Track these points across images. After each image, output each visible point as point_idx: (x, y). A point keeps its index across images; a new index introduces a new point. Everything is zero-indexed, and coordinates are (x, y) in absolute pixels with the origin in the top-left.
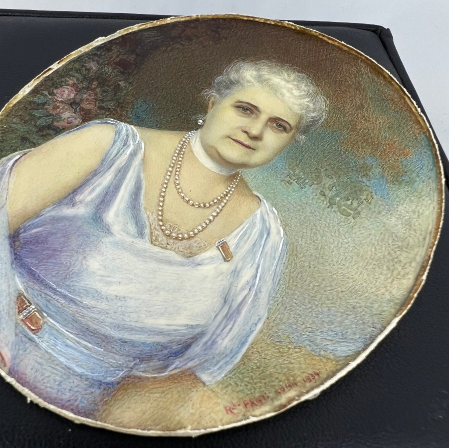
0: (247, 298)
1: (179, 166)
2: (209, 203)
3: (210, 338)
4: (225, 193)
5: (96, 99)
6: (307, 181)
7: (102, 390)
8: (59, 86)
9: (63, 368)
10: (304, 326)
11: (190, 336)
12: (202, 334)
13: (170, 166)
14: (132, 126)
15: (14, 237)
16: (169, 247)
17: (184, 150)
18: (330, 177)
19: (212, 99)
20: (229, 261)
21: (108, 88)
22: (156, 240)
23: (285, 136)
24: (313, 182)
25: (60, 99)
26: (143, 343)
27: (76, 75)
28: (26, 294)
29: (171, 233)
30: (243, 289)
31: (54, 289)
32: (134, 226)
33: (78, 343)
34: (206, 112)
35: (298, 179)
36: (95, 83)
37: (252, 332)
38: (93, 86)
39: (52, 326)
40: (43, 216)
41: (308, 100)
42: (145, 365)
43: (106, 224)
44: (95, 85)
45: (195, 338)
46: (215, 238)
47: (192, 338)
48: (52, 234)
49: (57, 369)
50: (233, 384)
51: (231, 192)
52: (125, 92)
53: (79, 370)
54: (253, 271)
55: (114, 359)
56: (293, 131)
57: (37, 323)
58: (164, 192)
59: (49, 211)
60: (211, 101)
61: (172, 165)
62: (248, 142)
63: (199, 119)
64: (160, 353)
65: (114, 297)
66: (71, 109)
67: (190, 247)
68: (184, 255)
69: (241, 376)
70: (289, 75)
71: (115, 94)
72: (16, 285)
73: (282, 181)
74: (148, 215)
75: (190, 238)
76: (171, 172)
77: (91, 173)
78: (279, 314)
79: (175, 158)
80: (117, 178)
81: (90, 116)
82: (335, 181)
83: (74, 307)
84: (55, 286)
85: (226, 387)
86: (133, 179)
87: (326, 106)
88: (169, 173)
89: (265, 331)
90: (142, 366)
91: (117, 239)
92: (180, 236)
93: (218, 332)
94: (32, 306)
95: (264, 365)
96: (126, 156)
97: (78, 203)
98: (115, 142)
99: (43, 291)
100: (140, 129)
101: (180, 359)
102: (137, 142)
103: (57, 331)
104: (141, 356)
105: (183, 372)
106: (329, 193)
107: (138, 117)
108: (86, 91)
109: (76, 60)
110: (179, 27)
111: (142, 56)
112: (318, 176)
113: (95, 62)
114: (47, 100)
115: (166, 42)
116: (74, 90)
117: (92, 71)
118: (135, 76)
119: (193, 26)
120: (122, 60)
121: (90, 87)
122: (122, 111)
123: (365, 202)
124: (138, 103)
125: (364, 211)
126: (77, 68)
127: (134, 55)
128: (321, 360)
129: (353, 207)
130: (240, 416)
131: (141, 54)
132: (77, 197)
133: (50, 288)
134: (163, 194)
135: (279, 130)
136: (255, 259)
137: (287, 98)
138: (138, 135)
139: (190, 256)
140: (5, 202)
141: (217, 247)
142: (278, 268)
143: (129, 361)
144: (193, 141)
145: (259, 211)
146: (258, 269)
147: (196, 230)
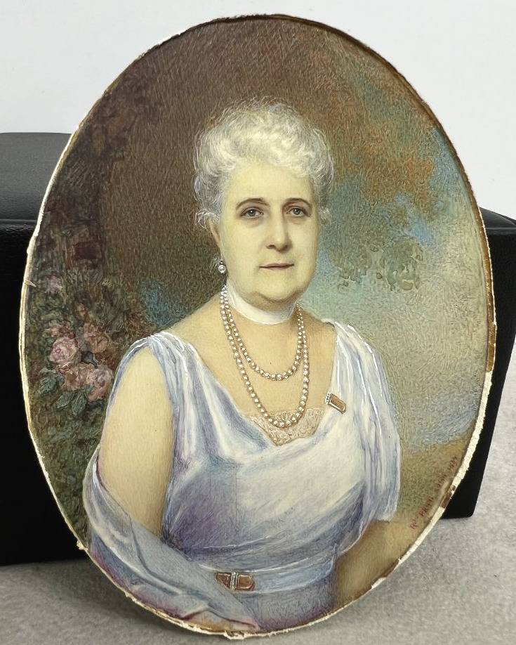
0: (378, 433)
1: (241, 345)
2: (294, 365)
3: (372, 486)
4: (300, 342)
5: (99, 329)
6: (359, 271)
8: (49, 349)
9: (292, 593)
10: (428, 427)
11: (357, 497)
12: (364, 487)
13: (234, 351)
14: (163, 332)
15: (166, 538)
16: (292, 437)
17: (231, 320)
18: (376, 250)
19: (211, 224)
20: (345, 411)
21: (98, 303)
22: (278, 439)
23: (310, 222)
24: (365, 268)
25: (67, 364)
26: (331, 530)
27: (51, 315)
28: (221, 571)
29: (285, 422)
30: (370, 428)
31: (237, 548)
32: (251, 442)
33: (287, 568)
34: (218, 250)
35: (350, 274)
36: (80, 308)
37: (396, 459)
38: (82, 314)
39: (259, 574)
40: (172, 500)
41: (303, 147)
43: (227, 460)
44: (82, 311)
45: (362, 496)
46: (321, 397)
47: (360, 497)
48: (193, 508)
49: (290, 597)
50: (405, 507)
51: (304, 337)
52: (118, 291)
53: (304, 585)
54: (368, 404)
55: (320, 557)
56: (314, 209)
57: (248, 582)
58: (249, 385)
59: (172, 490)
60: (211, 229)
61: (235, 348)
62: (281, 260)
63: (217, 267)
64: (346, 526)
66: (88, 366)
68: (309, 435)
69: (408, 498)
70: (263, 117)
71: (112, 304)
72: (206, 571)
73: (338, 287)
74: (256, 421)
75: (302, 414)
76: (240, 357)
77: (172, 422)
78: (406, 429)
79: (230, 338)
81: (114, 356)
82: (383, 251)
83: (263, 547)
84: (235, 546)
85: (403, 512)
86: (213, 395)
87: (326, 144)
88: (239, 361)
89: (404, 451)
90: (341, 545)
92: (294, 419)
93: (374, 478)
94: (233, 574)
95: (417, 478)
96: (186, 374)
97: (189, 461)
98: (163, 366)
99: (230, 556)
100: (172, 329)
101: (362, 519)
102: (183, 348)
103: (266, 574)
104: (336, 540)
105: (370, 526)
106: (384, 272)
107: (159, 315)
108: (80, 328)
109: (31, 294)
110: (95, 129)
111: (93, 220)
112: (365, 257)
113: (54, 278)
114: (56, 378)
115: (100, 171)
116: (67, 338)
117: (61, 294)
118: (111, 259)
119: (111, 113)
120: (77, 246)
121: (79, 318)
122: (137, 320)
123: (417, 260)
124: (145, 296)
125: (421, 272)
126: (42, 304)
127: (84, 226)
128: (452, 445)
129: (411, 274)
130: (423, 525)
131: (89, 217)
132: (183, 456)
133: (232, 550)
134: (250, 389)
135: (299, 217)
136: (363, 392)
137: (282, 161)
138: (177, 339)
139: (314, 431)
140: (128, 518)
141: (329, 404)
142: (384, 387)
143: (331, 549)
144: (232, 302)
145: (339, 341)
146: (370, 400)
147: (302, 403)
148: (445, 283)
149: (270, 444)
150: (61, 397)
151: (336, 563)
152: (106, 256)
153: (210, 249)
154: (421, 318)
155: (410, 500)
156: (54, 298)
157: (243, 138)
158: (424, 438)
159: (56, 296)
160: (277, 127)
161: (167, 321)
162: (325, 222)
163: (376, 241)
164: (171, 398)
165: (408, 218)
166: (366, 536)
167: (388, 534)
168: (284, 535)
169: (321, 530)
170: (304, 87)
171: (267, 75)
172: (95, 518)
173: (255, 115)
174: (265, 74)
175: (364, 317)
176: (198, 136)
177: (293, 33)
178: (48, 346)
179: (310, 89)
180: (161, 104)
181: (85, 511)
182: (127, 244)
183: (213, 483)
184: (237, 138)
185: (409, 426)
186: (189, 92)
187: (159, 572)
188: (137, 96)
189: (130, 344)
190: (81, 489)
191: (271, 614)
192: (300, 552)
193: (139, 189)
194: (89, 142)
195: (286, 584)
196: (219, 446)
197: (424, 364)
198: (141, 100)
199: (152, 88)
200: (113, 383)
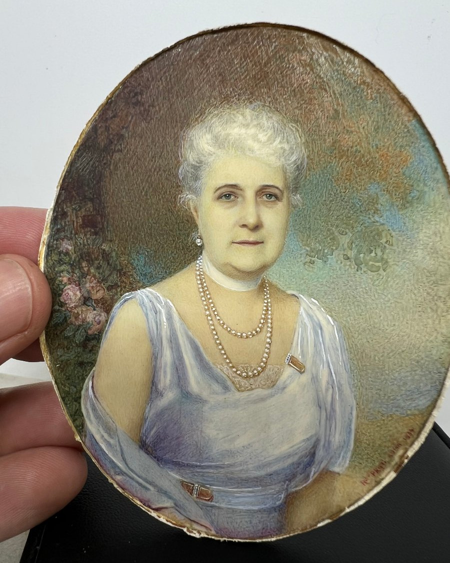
0: (334, 396)
1: (212, 305)
2: (259, 327)
3: (325, 440)
4: (265, 308)
5: (98, 281)
6: (326, 251)
7: (278, 512)
8: (60, 292)
9: (245, 512)
10: (386, 397)
11: (311, 447)
12: (317, 441)
13: (206, 310)
14: (148, 289)
15: (143, 446)
16: (253, 387)
17: (205, 285)
18: (344, 233)
19: (191, 204)
20: (304, 372)
21: (98, 262)
22: (241, 386)
23: (281, 206)
24: (332, 249)
25: (73, 305)
26: (283, 469)
27: (62, 268)
28: (185, 480)
29: (247, 373)
30: (327, 390)
31: (200, 466)
32: (216, 384)
33: (242, 492)
34: (196, 226)
35: (317, 253)
36: (84, 264)
37: (351, 421)
38: (86, 269)
39: (217, 490)
41: (278, 140)
42: (294, 482)
43: (196, 396)
44: (86, 267)
45: (315, 446)
46: (282, 357)
47: (313, 447)
48: (166, 428)
49: (243, 515)
50: (357, 464)
51: (269, 304)
52: (114, 254)
53: (256, 508)
54: (326, 369)
55: (272, 489)
56: (285, 194)
57: (208, 495)
58: (218, 339)
59: (149, 411)
60: (192, 208)
61: (206, 308)
62: (252, 237)
63: (195, 240)
64: (298, 469)
65: (242, 448)
66: (89, 308)
67: (268, 378)
68: (269, 387)
69: (360, 456)
70: (242, 115)
71: (108, 264)
72: (174, 478)
73: (305, 264)
74: (223, 370)
77: (152, 359)
78: (364, 396)
79: (203, 299)
80: (174, 350)
81: (108, 303)
82: (351, 235)
83: (222, 470)
84: (198, 464)
85: (354, 468)
86: (186, 342)
87: (300, 137)
88: (209, 318)
89: (360, 415)
90: (292, 484)
91: (213, 403)
92: (255, 372)
94: (195, 485)
95: (371, 441)
96: (165, 324)
97: (164, 391)
99: (194, 471)
101: (314, 466)
102: (163, 302)
103: (224, 491)
104: (287, 478)
105: (321, 474)
106: (351, 254)
107: (145, 275)
108: (84, 279)
109: (49, 251)
110: (100, 127)
111: (97, 198)
112: (333, 239)
113: (65, 240)
114: (65, 314)
115: (103, 160)
116: (74, 286)
117: (71, 253)
118: (109, 229)
119: (113, 114)
120: (84, 217)
121: (83, 272)
122: (128, 278)
123: (386, 245)
124: (134, 260)
125: (390, 256)
126: (56, 259)
127: (89, 202)
128: (410, 418)
129: (378, 257)
130: (374, 483)
131: (93, 196)
132: (159, 387)
133: (196, 466)
134: (218, 342)
135: (272, 201)
136: (323, 358)
137: (258, 152)
138: (159, 295)
139: (273, 384)
140: (114, 425)
141: (289, 364)
142: (344, 357)
143: (282, 485)
144: (206, 269)
145: (302, 310)
146: (329, 366)
147: (264, 359)
148: (414, 268)
149: (233, 390)
150: (68, 328)
151: (286, 497)
152: (105, 226)
153: (189, 225)
154: (386, 299)
155: (362, 459)
156: (65, 256)
157: (223, 133)
158: (381, 407)
159: (67, 254)
160: (255, 123)
161: (151, 280)
162: (295, 207)
163: (344, 226)
164: (151, 341)
165: (379, 206)
166: (316, 481)
167: (338, 484)
168: (241, 465)
169: (275, 468)
170: (281, 86)
171: (248, 77)
172: (90, 420)
173: (235, 112)
174: (246, 77)
175: (328, 293)
176: (184, 132)
177: (274, 38)
178: (60, 290)
179: (288, 88)
180: (153, 106)
181: (82, 414)
182: (122, 218)
183: (183, 412)
184: (218, 132)
185: (366, 395)
186: (177, 96)
187: (137, 471)
188: (134, 100)
189: (121, 295)
190: (80, 397)
191: (225, 524)
192: (255, 481)
193: (133, 175)
194: (94, 138)
195: (240, 504)
196: (189, 383)
197: (387, 340)
198: (137, 103)
199: (146, 94)
200: (107, 323)
